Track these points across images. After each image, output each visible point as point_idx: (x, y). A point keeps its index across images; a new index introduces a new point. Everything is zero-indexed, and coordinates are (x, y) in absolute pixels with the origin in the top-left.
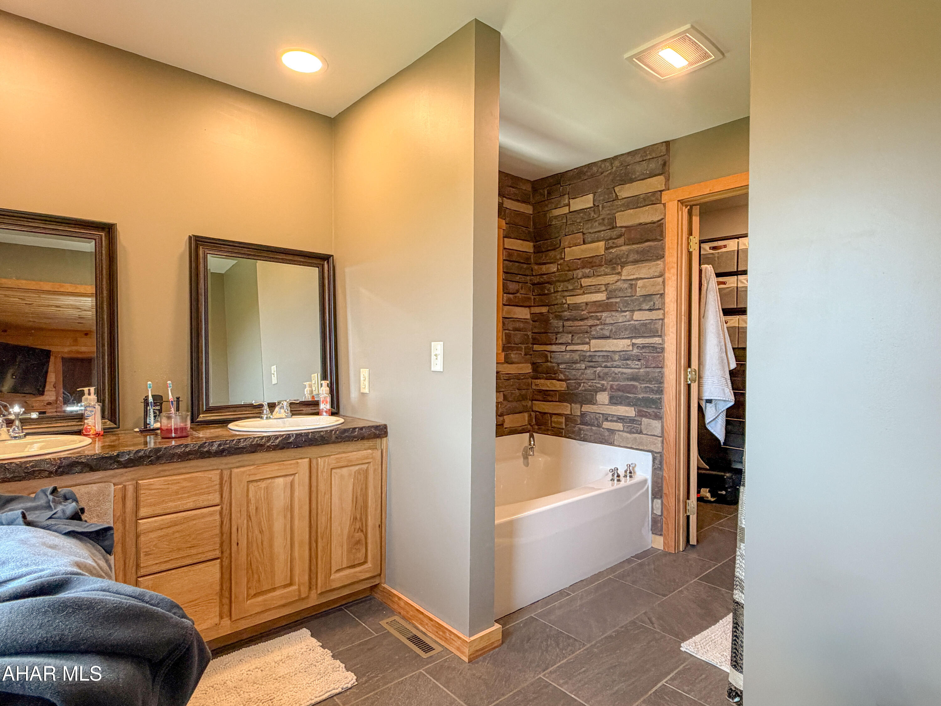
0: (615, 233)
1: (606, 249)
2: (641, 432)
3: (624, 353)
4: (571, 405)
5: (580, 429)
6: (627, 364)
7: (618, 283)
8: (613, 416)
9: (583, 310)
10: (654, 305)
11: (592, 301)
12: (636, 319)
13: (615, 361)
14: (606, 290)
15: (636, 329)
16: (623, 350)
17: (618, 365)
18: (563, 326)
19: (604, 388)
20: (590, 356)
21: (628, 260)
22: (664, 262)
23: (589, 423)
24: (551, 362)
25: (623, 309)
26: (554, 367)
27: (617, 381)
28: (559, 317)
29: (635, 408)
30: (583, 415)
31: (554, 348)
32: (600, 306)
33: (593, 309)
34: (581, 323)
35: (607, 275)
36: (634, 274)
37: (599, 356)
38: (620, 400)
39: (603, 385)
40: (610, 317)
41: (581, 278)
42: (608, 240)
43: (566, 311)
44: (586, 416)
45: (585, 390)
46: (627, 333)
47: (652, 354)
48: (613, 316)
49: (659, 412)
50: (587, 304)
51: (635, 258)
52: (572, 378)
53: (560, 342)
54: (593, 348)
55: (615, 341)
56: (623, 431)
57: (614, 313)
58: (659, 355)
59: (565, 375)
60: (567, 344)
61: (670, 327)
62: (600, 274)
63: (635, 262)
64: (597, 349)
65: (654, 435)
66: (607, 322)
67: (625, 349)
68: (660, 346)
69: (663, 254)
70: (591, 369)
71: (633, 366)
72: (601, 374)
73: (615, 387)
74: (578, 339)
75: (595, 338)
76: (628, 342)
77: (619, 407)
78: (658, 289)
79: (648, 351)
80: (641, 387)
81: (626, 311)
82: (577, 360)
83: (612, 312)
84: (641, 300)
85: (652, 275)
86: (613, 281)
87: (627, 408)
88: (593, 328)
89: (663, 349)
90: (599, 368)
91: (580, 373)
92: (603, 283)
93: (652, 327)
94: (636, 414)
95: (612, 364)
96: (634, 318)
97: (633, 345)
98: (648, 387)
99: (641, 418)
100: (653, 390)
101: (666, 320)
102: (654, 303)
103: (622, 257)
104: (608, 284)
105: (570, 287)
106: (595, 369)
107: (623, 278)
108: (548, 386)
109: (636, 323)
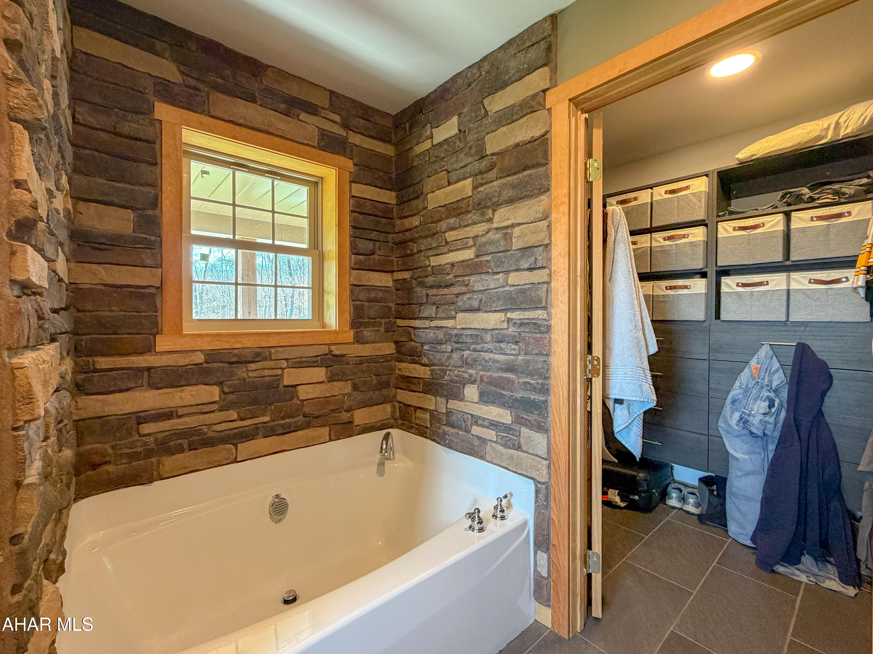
0: (485, 163)
1: (475, 188)
2: (519, 448)
3: (497, 332)
4: (436, 398)
5: (445, 433)
6: (501, 348)
7: (490, 234)
8: (484, 419)
9: (448, 274)
10: (535, 262)
11: (457, 260)
12: (512, 284)
13: (486, 343)
14: (475, 245)
15: (511, 298)
16: (495, 328)
17: (490, 349)
18: (427, 295)
19: (472, 379)
20: (456, 335)
21: (502, 199)
22: (549, 197)
23: (456, 424)
24: (415, 342)
25: (495, 271)
26: (417, 347)
27: (489, 371)
28: (422, 284)
29: (511, 412)
30: (449, 413)
31: (417, 323)
32: (468, 266)
33: (460, 272)
34: (446, 291)
35: (475, 223)
36: (508, 219)
37: (466, 335)
38: (492, 398)
39: (471, 375)
40: (479, 281)
41: (446, 232)
42: (476, 175)
43: (430, 275)
44: (453, 415)
45: (451, 381)
46: (501, 303)
47: (534, 335)
48: (483, 280)
49: (543, 422)
50: (453, 265)
51: (509, 195)
52: (436, 362)
53: (423, 316)
54: (460, 324)
55: (486, 315)
56: (496, 442)
57: (484, 276)
58: (544, 336)
59: (428, 358)
60: (431, 319)
61: (559, 293)
62: (467, 223)
63: (511, 201)
64: (464, 327)
65: (537, 455)
66: (476, 289)
67: (497, 327)
68: (545, 323)
69: (549, 185)
70: (458, 352)
71: (508, 352)
72: (469, 361)
73: (486, 380)
74: (442, 312)
75: (463, 311)
76: (500, 316)
77: (491, 407)
78: (542, 237)
79: (527, 330)
80: (518, 382)
81: (500, 272)
82: (442, 340)
83: (483, 275)
84: (519, 255)
85: (533, 218)
86: (482, 231)
87: (501, 411)
88: (460, 297)
89: (549, 328)
90: (467, 352)
91: (446, 357)
92: (471, 235)
93: (533, 294)
94: (512, 420)
95: (482, 348)
96: (510, 282)
97: (509, 320)
98: (528, 383)
99: (520, 426)
100: (535, 388)
101: (553, 284)
102: (536, 259)
103: (493, 196)
104: (478, 236)
105: (435, 245)
106: (463, 353)
107: (495, 225)
108: (411, 373)
109: (512, 289)
